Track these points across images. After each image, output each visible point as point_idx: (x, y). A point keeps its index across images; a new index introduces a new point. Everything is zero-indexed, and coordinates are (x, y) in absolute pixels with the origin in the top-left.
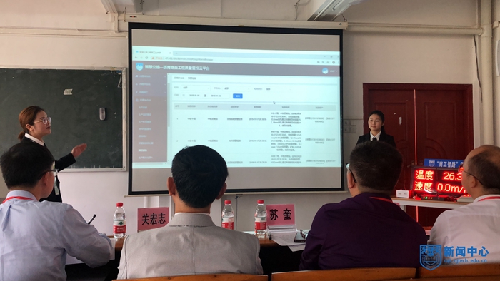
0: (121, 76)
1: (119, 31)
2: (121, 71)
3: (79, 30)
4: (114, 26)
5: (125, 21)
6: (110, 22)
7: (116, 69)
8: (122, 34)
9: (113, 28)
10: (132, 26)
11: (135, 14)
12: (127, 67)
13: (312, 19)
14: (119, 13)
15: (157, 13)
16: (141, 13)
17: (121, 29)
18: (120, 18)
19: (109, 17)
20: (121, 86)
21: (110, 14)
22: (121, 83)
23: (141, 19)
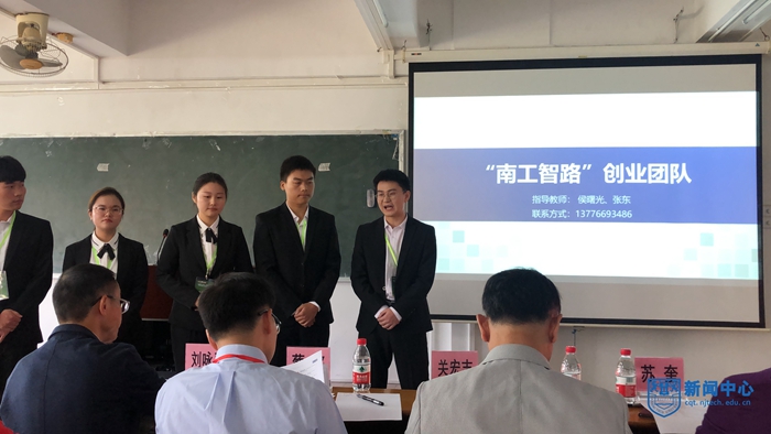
0: (396, 142)
1: (396, 77)
2: (397, 136)
3: (340, 77)
4: (388, 70)
5: (404, 61)
6: (382, 64)
7: (390, 133)
8: (400, 80)
9: (387, 73)
10: (415, 68)
11: (418, 50)
12: (407, 128)
13: (704, 39)
14: (396, 49)
15: (452, 45)
16: (427, 48)
17: (398, 73)
18: (397, 57)
19: (382, 56)
20: (397, 157)
21: (382, 52)
22: (398, 153)
23: (428, 56)
